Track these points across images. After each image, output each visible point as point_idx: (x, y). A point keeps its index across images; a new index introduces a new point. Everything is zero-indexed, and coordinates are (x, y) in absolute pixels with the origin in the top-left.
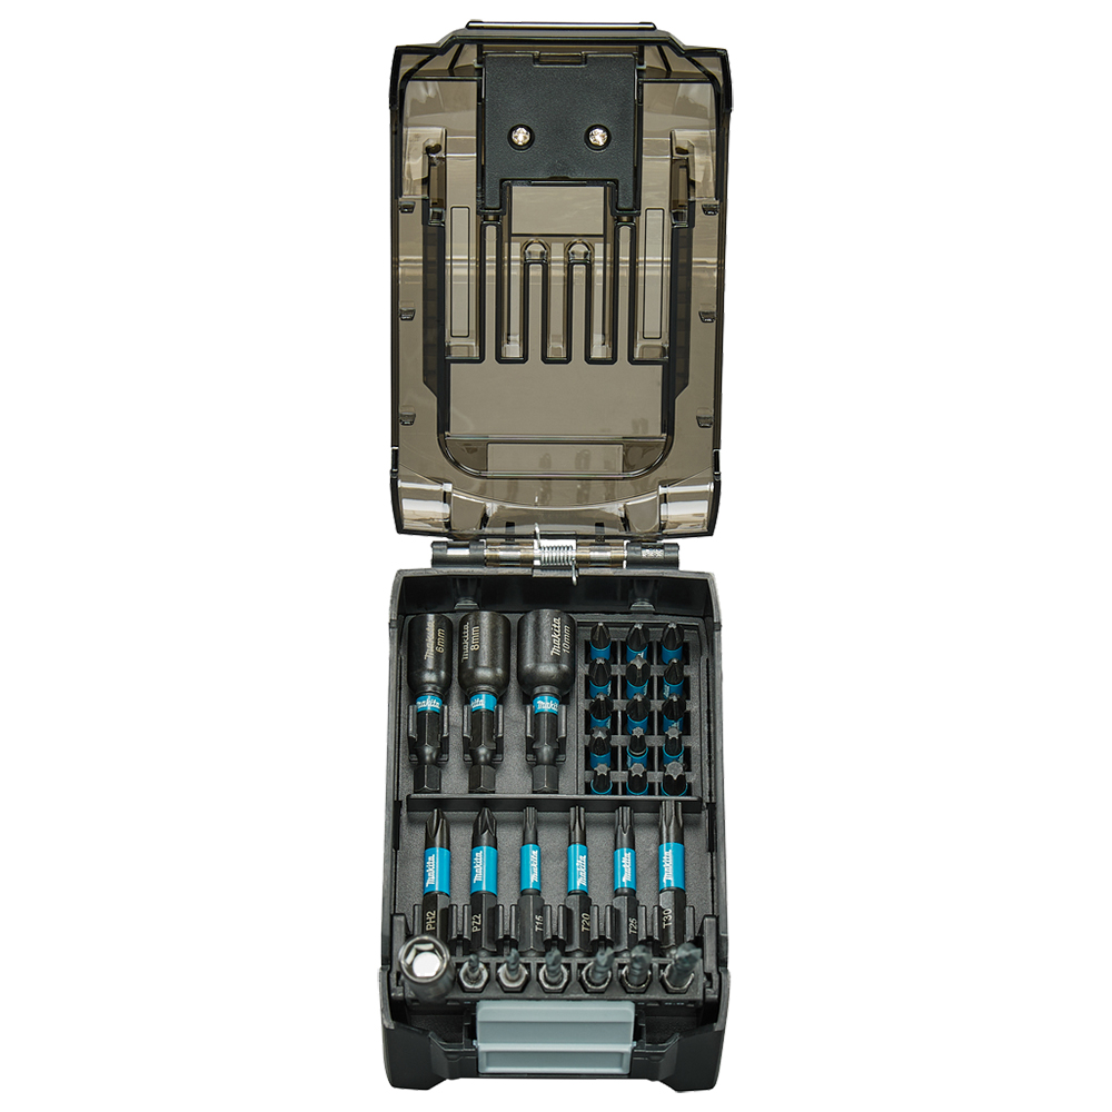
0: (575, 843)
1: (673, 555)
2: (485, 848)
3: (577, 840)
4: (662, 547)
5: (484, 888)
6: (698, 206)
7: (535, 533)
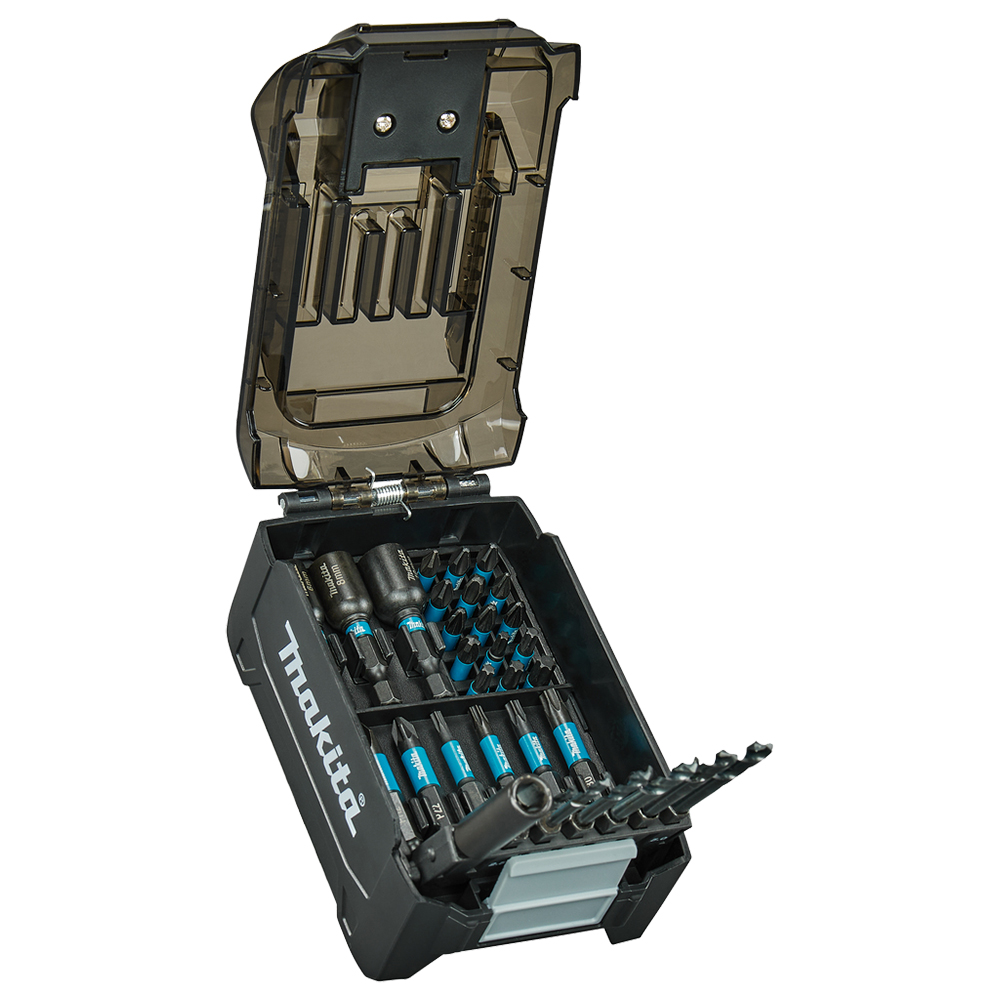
0: (486, 736)
1: (484, 484)
2: (414, 749)
3: (487, 732)
4: (474, 478)
5: (428, 783)
6: (521, 176)
7: (371, 477)
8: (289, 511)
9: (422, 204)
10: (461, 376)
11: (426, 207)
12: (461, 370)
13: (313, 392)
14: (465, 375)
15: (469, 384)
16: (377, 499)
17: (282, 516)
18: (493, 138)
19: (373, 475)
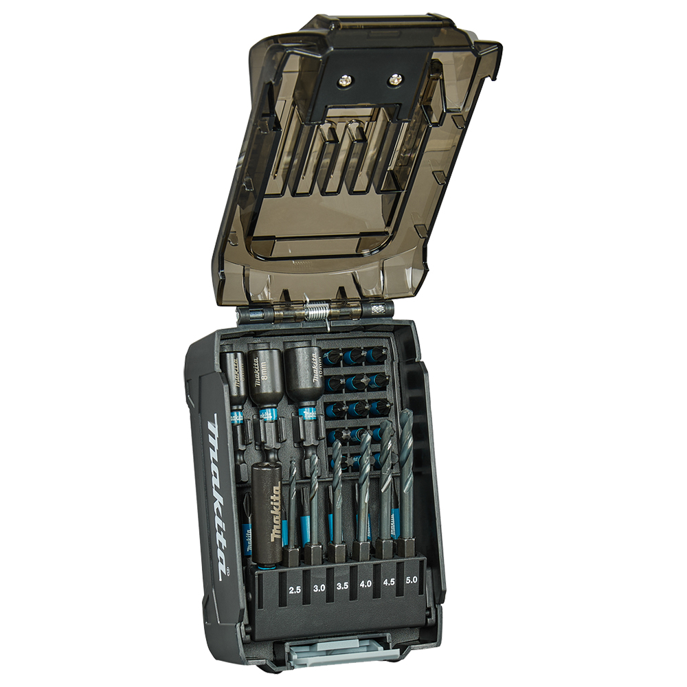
1: (391, 309)
6: (448, 116)
7: (306, 301)
8: (241, 322)
9: (374, 118)
10: (386, 230)
11: (376, 120)
12: (388, 224)
13: (273, 238)
14: (390, 230)
15: (391, 238)
16: (308, 315)
17: (235, 326)
18: (434, 79)
19: (308, 300)
